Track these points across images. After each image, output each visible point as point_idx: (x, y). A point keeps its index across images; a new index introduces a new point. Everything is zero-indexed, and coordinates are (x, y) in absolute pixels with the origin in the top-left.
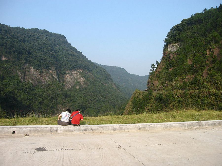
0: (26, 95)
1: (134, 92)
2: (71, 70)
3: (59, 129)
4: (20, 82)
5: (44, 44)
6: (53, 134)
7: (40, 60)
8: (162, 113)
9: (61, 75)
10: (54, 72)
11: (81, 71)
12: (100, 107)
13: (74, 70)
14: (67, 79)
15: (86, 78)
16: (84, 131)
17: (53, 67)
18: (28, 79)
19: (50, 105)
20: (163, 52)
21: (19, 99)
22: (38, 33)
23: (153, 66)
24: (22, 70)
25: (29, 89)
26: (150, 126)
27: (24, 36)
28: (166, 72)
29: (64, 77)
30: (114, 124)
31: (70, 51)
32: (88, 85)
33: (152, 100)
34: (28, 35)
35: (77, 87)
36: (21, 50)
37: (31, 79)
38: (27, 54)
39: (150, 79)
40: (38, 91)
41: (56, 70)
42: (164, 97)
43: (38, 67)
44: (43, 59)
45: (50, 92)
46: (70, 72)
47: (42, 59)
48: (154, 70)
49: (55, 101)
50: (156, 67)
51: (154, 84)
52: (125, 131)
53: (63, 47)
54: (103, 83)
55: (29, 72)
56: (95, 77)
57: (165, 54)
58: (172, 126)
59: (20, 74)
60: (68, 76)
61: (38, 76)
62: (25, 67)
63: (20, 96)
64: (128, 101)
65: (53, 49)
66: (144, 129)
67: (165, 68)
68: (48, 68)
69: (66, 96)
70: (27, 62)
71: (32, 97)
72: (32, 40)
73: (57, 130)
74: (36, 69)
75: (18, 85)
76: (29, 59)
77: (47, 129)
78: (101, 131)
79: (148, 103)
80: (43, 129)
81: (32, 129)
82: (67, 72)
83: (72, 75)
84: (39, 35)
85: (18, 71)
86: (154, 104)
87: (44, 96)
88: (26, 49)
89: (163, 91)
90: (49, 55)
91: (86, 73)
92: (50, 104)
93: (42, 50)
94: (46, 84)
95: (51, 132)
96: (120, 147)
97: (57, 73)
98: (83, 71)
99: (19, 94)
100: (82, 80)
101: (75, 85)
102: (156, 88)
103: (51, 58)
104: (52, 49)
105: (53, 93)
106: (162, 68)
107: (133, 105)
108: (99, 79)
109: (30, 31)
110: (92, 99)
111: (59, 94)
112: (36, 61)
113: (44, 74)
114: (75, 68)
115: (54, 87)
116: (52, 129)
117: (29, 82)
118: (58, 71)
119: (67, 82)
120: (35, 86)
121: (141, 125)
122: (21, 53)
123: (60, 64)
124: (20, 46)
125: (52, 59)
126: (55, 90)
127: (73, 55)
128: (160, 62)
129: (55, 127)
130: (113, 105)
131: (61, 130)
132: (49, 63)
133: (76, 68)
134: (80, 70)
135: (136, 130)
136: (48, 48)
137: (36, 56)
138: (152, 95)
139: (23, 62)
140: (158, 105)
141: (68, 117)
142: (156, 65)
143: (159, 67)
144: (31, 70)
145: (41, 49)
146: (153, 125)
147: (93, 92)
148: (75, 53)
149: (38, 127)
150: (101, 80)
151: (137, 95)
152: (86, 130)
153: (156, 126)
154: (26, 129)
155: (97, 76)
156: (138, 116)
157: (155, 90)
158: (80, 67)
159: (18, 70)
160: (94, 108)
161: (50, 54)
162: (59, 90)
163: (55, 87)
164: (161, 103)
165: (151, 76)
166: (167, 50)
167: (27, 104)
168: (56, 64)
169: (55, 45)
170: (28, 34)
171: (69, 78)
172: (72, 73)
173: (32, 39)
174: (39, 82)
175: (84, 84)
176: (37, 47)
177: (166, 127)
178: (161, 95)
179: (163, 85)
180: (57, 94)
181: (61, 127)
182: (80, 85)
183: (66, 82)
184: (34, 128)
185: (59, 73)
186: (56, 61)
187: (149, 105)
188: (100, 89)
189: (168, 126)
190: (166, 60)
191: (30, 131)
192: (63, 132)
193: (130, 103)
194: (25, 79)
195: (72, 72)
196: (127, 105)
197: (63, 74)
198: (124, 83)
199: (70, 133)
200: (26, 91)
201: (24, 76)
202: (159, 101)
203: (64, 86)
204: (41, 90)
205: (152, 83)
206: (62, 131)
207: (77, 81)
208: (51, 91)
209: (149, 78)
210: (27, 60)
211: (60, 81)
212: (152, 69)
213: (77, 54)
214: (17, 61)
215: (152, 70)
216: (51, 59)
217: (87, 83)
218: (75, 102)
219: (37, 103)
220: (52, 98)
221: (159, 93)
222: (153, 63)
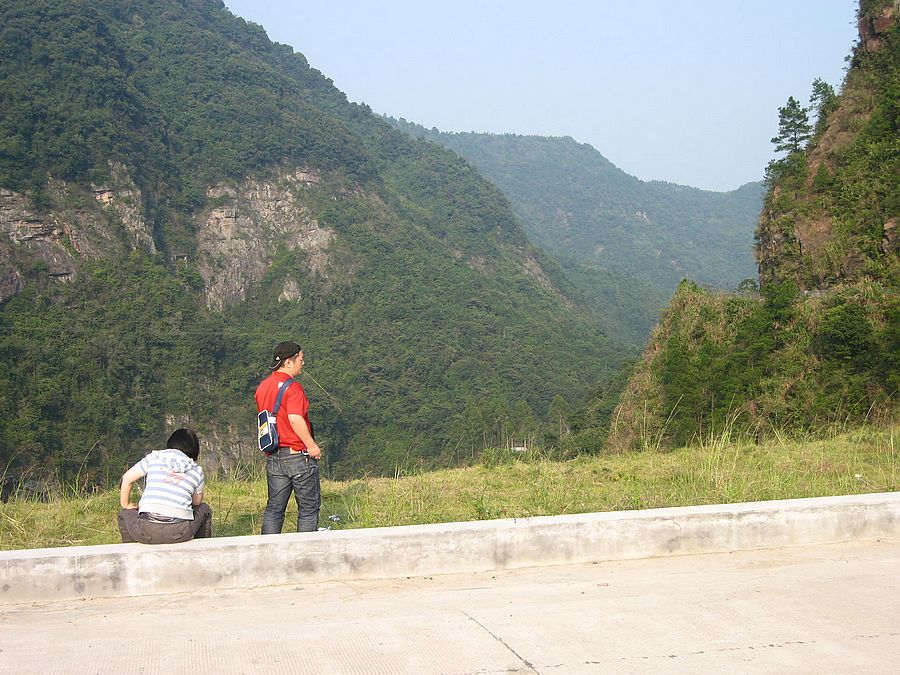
1: (668, 305)
2: (238, 177)
3: (131, 565)
5: (41, 15)
6: (95, 602)
7: (28, 123)
8: (844, 437)
9: (176, 216)
10: (128, 201)
11: (304, 183)
12: (447, 413)
13: (260, 180)
14: (215, 238)
15: (340, 228)
16: (299, 570)
17: (116, 167)
19: (118, 421)
20: (861, 15)
23: (791, 114)
26: (745, 520)
28: (884, 157)
29: (194, 230)
30: (498, 515)
31: (220, 52)
32: (362, 274)
33: (791, 349)
35: (290, 292)
39: (772, 209)
40: (32, 335)
41: (141, 186)
42: (878, 327)
43: (16, 172)
44: (43, 117)
45: (108, 336)
46: (231, 192)
47: (37, 116)
48: (803, 145)
49: (143, 394)
50: (813, 120)
51: (804, 244)
52: (575, 560)
53: (175, 26)
54: (458, 254)
56: (403, 214)
57: (872, 29)
60: (220, 225)
61: (20, 232)
64: (628, 368)
65: (111, 42)
66: (702, 545)
67: (875, 124)
68: (80, 172)
73: (116, 579)
74: (7, 187)
77: (48, 571)
78: (413, 565)
79: (767, 374)
80: (22, 572)
82: (211, 193)
83: (246, 209)
86: (807, 377)
87: (72, 361)
89: (865, 286)
90: (84, 83)
91: (337, 194)
92: (115, 416)
93: (37, 51)
94: (82, 279)
95: (80, 588)
96: (520, 664)
97: (148, 205)
98: (317, 180)
100: (317, 239)
101: (273, 281)
102: (820, 271)
103: (101, 106)
104: (101, 40)
105: (131, 336)
106: (855, 128)
107: (667, 392)
108: (429, 228)
110: (394, 362)
111: (169, 346)
113: (63, 214)
114: (264, 161)
115: (133, 296)
116: (84, 570)
118: (149, 188)
119: (220, 264)
121: (680, 517)
123: (165, 140)
125: (107, 113)
126: (145, 316)
127: (244, 78)
128: (845, 88)
129: (100, 555)
130: (536, 396)
131: (141, 574)
132: (86, 137)
133: (271, 162)
134: (301, 176)
135: (645, 554)
136: (76, 35)
138: (791, 317)
140: (839, 386)
141: (182, 483)
142: (815, 112)
143: (834, 120)
145: (29, 45)
146: (763, 518)
147: (393, 316)
148: (257, 64)
150: (444, 234)
151: (689, 322)
152: (307, 566)
153: (783, 522)
155: (412, 205)
156: (673, 460)
157: (815, 283)
158: (300, 154)
160: (405, 426)
161: (91, 76)
162: (166, 320)
163: (140, 299)
164: (859, 368)
165: (778, 189)
168: (139, 147)
169: (117, 14)
171: (229, 230)
172: (245, 201)
174: (32, 274)
175: (330, 270)
177: (858, 529)
178: (855, 312)
179: (865, 247)
180: (154, 344)
181: (140, 557)
182: (303, 275)
183: (211, 262)
185: (162, 201)
186: (137, 122)
187: (771, 388)
188: (438, 294)
189: (873, 515)
190: (884, 68)
192: (159, 585)
193: (645, 380)
195: (248, 190)
196: (627, 394)
197: (191, 211)
198: (600, 249)
199: (208, 591)
202: (838, 357)
203: (198, 286)
204: (50, 321)
205: (786, 235)
206: (155, 580)
207: (282, 248)
208: (118, 327)
209: (768, 200)
211: (167, 255)
212: (786, 141)
213: (273, 63)
215: (786, 147)
216: (96, 112)
217: (348, 260)
219: (26, 414)
220: (126, 374)
221: (842, 303)
222: (791, 98)
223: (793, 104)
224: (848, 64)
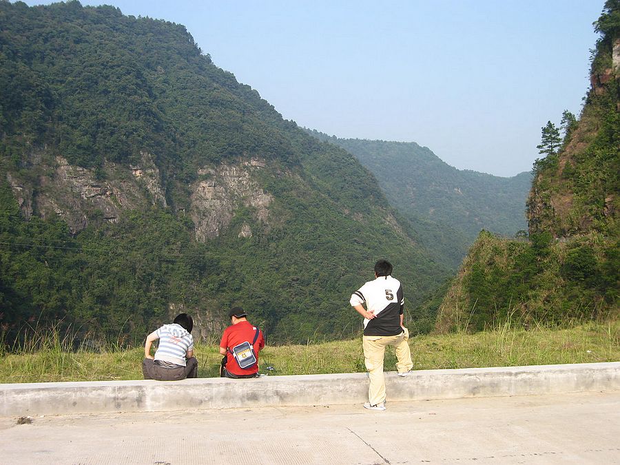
0: (45, 271)
1: (473, 244)
2: (217, 162)
3: (149, 393)
4: (21, 218)
5: (104, 65)
6: (126, 414)
7: (94, 128)
8: (580, 327)
9: (179, 185)
10: (151, 176)
11: (256, 167)
13: (230, 165)
14: (202, 199)
15: (276, 194)
16: (248, 399)
17: (145, 155)
18: (49, 204)
19: (141, 306)
20: (592, 73)
21: (18, 285)
22: (80, 21)
23: (549, 132)
24: (25, 171)
25: (54, 244)
26: (519, 377)
27: (28, 38)
28: (605, 158)
29: (190, 193)
31: (208, 89)
32: (288, 222)
33: (547, 273)
34: (43, 30)
35: (245, 232)
36: (18, 90)
37: (61, 206)
38: (42, 109)
39: (537, 188)
40: (92, 253)
41: (159, 166)
42: (600, 260)
43: (86, 157)
44: (103, 125)
45: (137, 255)
46: (212, 171)
47: (100, 124)
48: (556, 150)
49: (156, 290)
50: (562, 135)
51: (556, 210)
52: (415, 398)
53: (182, 73)
54: (347, 212)
55: (53, 176)
56: (314, 186)
57: (599, 81)
58: (613, 376)
59: (19, 189)
60: (205, 191)
61: (87, 192)
62: (37, 159)
63: (22, 274)
64: (448, 282)
65: (144, 82)
66: (493, 392)
67: (600, 139)
68: (124, 158)
69: (201, 268)
70: (42, 135)
71: (68, 274)
72: (59, 50)
73: (140, 401)
74: (81, 166)
75: (12, 231)
76: (49, 125)
77: (100, 395)
78: (317, 399)
80: (84, 395)
81: (42, 395)
82: (200, 172)
83: (220, 182)
84: (83, 30)
85: (9, 178)
86: (557, 291)
87: (115, 269)
88: (37, 86)
89: (593, 236)
90: (128, 106)
91: (275, 174)
92: (139, 303)
93: (101, 87)
94: (122, 221)
95: (118, 406)
97: (163, 177)
98: (263, 165)
99: (16, 266)
100: (262, 200)
101: (236, 225)
102: (566, 226)
103: (137, 119)
104: (139, 81)
105: (150, 256)
106: (588, 141)
107: (471, 297)
108: (329, 195)
109: (48, 13)
110: (306, 274)
111: (173, 263)
112: (77, 133)
113: (113, 183)
114: (232, 154)
115: (152, 232)
116: (121, 395)
117: (54, 219)
118: (164, 168)
119: (204, 214)
120: (78, 233)
121: (480, 374)
122: (16, 105)
123: (174, 140)
124: (12, 76)
125: (140, 123)
126: (159, 244)
127: (222, 104)
128: (582, 116)
129: (130, 387)
131: (155, 399)
132: (128, 137)
133: (236, 155)
134: (254, 163)
135: (458, 396)
136: (124, 77)
137: (78, 115)
138: (548, 254)
139: (28, 138)
140: (576, 296)
141: (179, 344)
142: (563, 130)
143: (575, 135)
144: (59, 171)
145: (96, 83)
146: (530, 376)
147: (307, 248)
148: (229, 96)
149: (67, 389)
150: (338, 199)
151: (485, 256)
152: (254, 397)
153: (543, 379)
154: (20, 397)
155: (320, 182)
156: (475, 339)
157: (562, 233)
158: (254, 149)
159: (8, 173)
160: (312, 314)
161: (132, 102)
162: (171, 247)
163: (156, 234)
164: (589, 286)
165: (541, 176)
166: (609, 65)
167: (51, 303)
168: (158, 144)
169: (148, 66)
170: (43, 26)
171: (210, 194)
172: (220, 177)
173: (60, 45)
174: (93, 217)
175: (269, 219)
176: (78, 79)
177: (589, 384)
178: (586, 252)
179: (594, 212)
180: (164, 261)
181: (155, 389)
182: (253, 222)
183: (199, 213)
184: (52, 393)
185: (171, 176)
186: (158, 129)
187: (535, 296)
188: (334, 235)
189: (598, 376)
190: (606, 105)
191: (37, 403)
192: (165, 405)
193: (458, 290)
194: (39, 205)
195: (222, 170)
196: (447, 298)
197: (188, 182)
198: (432, 210)
199: (194, 410)
200: (43, 252)
201: (35, 194)
202: (576, 279)
203: (191, 227)
204: (103, 246)
205: (545, 204)
206: (161, 403)
207: (242, 205)
208: (143, 250)
209: (535, 183)
210: (41, 130)
211: (173, 208)
212: (546, 148)
213: (239, 95)
214: (5, 134)
215: (546, 151)
216: (134, 122)
217: (281, 214)
218: (239, 290)
219: (87, 300)
220: (146, 279)
221: (579, 246)
222: (549, 122)
223: (550, 125)
224: (584, 102)
